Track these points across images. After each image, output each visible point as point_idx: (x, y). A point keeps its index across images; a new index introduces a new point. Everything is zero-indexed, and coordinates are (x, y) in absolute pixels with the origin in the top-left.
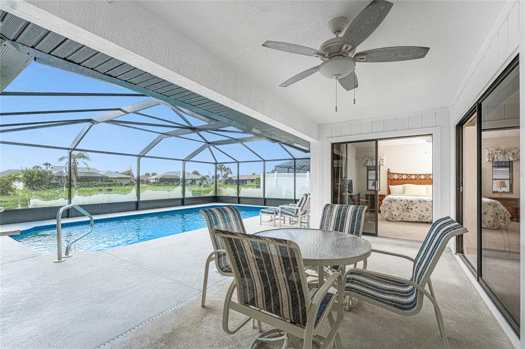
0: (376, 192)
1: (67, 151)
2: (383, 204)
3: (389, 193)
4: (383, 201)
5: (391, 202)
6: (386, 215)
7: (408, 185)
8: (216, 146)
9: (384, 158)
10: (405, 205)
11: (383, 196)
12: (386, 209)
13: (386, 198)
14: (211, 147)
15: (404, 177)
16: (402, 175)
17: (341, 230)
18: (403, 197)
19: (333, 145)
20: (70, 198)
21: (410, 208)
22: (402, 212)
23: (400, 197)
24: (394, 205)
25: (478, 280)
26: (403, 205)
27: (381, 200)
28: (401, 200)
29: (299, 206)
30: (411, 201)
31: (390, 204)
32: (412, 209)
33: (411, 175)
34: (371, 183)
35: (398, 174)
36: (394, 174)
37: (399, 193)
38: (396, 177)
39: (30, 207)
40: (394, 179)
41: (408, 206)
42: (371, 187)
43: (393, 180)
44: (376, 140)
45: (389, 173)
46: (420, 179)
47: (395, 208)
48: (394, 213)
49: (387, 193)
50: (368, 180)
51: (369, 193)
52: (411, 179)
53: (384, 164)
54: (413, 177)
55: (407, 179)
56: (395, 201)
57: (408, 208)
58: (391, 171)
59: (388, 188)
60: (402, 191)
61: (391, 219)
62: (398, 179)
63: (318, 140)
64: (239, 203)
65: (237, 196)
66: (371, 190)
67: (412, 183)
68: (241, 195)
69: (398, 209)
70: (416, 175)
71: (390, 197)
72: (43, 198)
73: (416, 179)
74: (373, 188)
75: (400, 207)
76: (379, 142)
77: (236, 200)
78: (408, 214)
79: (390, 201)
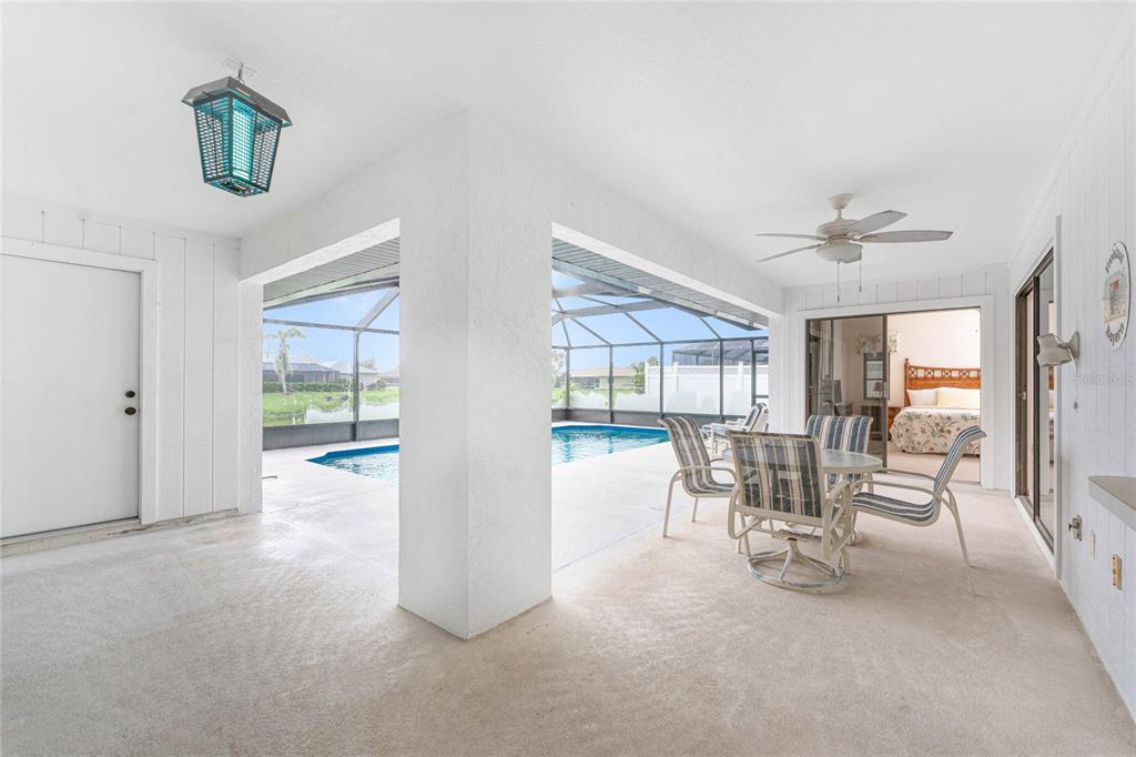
0: (884, 400)
1: (352, 332)
2: (896, 423)
3: (908, 403)
4: (895, 419)
5: (911, 420)
6: (902, 443)
7: (943, 389)
8: (577, 318)
9: (897, 338)
10: (938, 425)
11: (895, 410)
12: (901, 431)
13: (902, 412)
14: (568, 320)
15: (938, 374)
16: (933, 370)
17: (837, 447)
18: (934, 411)
19: (808, 322)
20: (356, 408)
21: (945, 429)
22: (931, 438)
23: (928, 410)
24: (916, 425)
25: (1034, 520)
26: (932, 425)
27: (892, 417)
28: (930, 416)
29: (747, 424)
30: (949, 418)
31: (909, 423)
32: (949, 432)
33: (951, 370)
34: (871, 385)
35: (926, 369)
36: (917, 368)
37: (925, 403)
38: (921, 374)
39: (306, 422)
40: (917, 378)
41: (941, 426)
42: (872, 393)
43: (914, 380)
44: (884, 316)
45: (907, 366)
46: (969, 378)
47: (917, 430)
48: (916, 439)
49: (903, 404)
50: (865, 379)
51: (870, 404)
52: (951, 378)
53: (897, 349)
54: (955, 374)
55: (942, 378)
56: (918, 417)
57: (942, 431)
58: (911, 363)
59: (906, 395)
60: (933, 400)
61: (910, 450)
62: (925, 378)
63: (783, 314)
64: (612, 421)
65: (608, 408)
66: (873, 399)
67: (953, 386)
68: (615, 408)
69: (923, 431)
70: (960, 370)
71: (909, 410)
72: (325, 409)
73: (960, 378)
74: (877, 394)
75: (928, 429)
76: (889, 317)
77: (608, 417)
78: (942, 440)
79: (910, 417)
